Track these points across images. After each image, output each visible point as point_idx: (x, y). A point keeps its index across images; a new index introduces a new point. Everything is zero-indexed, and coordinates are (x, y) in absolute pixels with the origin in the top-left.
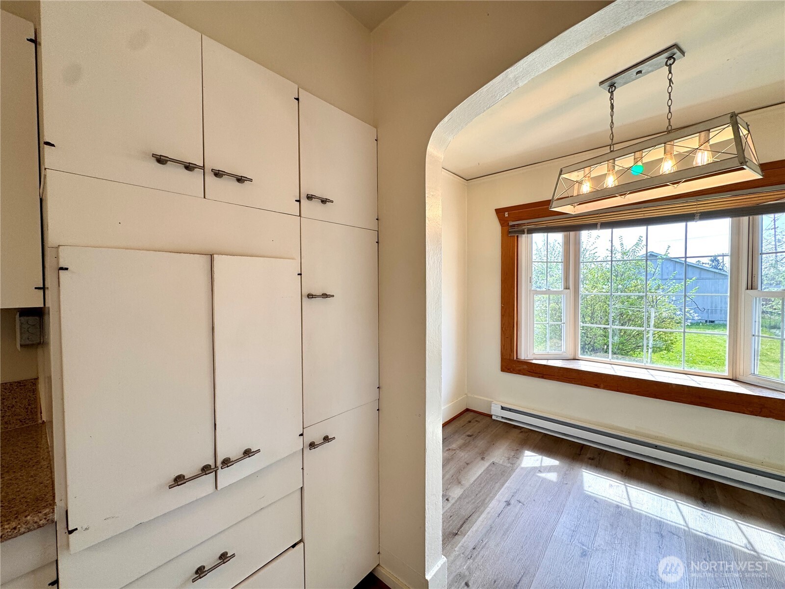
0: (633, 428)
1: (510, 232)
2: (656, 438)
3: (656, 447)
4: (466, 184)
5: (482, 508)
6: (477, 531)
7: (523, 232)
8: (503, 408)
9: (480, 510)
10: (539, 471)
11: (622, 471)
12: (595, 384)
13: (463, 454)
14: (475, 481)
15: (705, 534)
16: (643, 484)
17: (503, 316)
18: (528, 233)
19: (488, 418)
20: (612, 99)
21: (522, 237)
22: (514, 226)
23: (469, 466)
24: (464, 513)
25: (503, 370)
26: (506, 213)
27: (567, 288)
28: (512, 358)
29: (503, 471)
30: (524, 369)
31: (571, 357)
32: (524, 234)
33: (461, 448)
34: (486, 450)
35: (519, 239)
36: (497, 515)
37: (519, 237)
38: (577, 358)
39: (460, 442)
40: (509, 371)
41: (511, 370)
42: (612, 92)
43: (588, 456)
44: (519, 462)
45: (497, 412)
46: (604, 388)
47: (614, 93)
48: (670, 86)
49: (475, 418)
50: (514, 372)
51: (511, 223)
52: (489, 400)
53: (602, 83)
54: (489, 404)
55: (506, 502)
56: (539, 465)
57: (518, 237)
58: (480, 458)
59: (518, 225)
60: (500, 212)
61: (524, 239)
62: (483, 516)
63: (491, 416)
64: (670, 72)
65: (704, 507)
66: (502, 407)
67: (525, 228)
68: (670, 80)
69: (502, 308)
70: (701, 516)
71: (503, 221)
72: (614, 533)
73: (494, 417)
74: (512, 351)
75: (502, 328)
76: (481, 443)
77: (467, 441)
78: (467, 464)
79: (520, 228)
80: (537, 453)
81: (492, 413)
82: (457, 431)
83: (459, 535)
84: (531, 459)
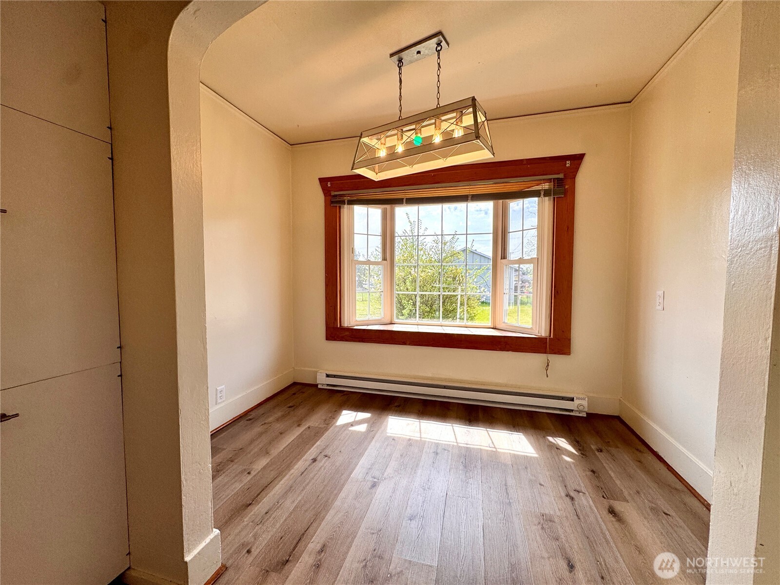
0: (430, 375)
1: (332, 202)
2: (445, 380)
3: (445, 387)
4: (290, 149)
5: (287, 471)
6: (275, 494)
7: (343, 202)
8: (328, 376)
9: (284, 474)
10: (351, 425)
11: (419, 411)
12: (403, 341)
13: (279, 425)
14: (284, 449)
15: (466, 444)
16: (432, 418)
17: (327, 285)
18: (348, 204)
19: (314, 389)
20: (400, 74)
21: (344, 208)
22: (335, 196)
23: (283, 435)
24: (264, 482)
25: (328, 339)
26: (329, 183)
27: (384, 259)
28: (336, 326)
29: (317, 433)
30: (346, 335)
31: (389, 322)
32: (345, 204)
33: (277, 420)
34: (304, 418)
35: (342, 210)
36: (300, 474)
37: (342, 207)
38: (393, 323)
39: (279, 414)
40: (333, 339)
41: (336, 338)
42: (400, 67)
43: (396, 404)
44: (335, 421)
45: (322, 381)
46: (409, 345)
47: (402, 68)
48: (439, 69)
49: (300, 390)
50: (338, 339)
51: (333, 193)
52: (315, 370)
53: (392, 55)
54: (315, 374)
55: (312, 459)
56: (353, 420)
57: (340, 207)
58: (296, 425)
59: (341, 196)
60: (322, 181)
61: (345, 209)
62: (285, 478)
63: (317, 385)
64: (439, 58)
65: (469, 425)
66: (326, 374)
67: (346, 199)
68: (439, 64)
69: (326, 277)
70: (466, 432)
71: (326, 191)
72: (402, 461)
73: (319, 386)
74: (336, 319)
75: (326, 297)
76: (301, 411)
77: (287, 412)
78: (281, 434)
79: (342, 199)
80: (352, 411)
81: (318, 382)
82: (278, 404)
83: (253, 504)
84: (347, 416)
